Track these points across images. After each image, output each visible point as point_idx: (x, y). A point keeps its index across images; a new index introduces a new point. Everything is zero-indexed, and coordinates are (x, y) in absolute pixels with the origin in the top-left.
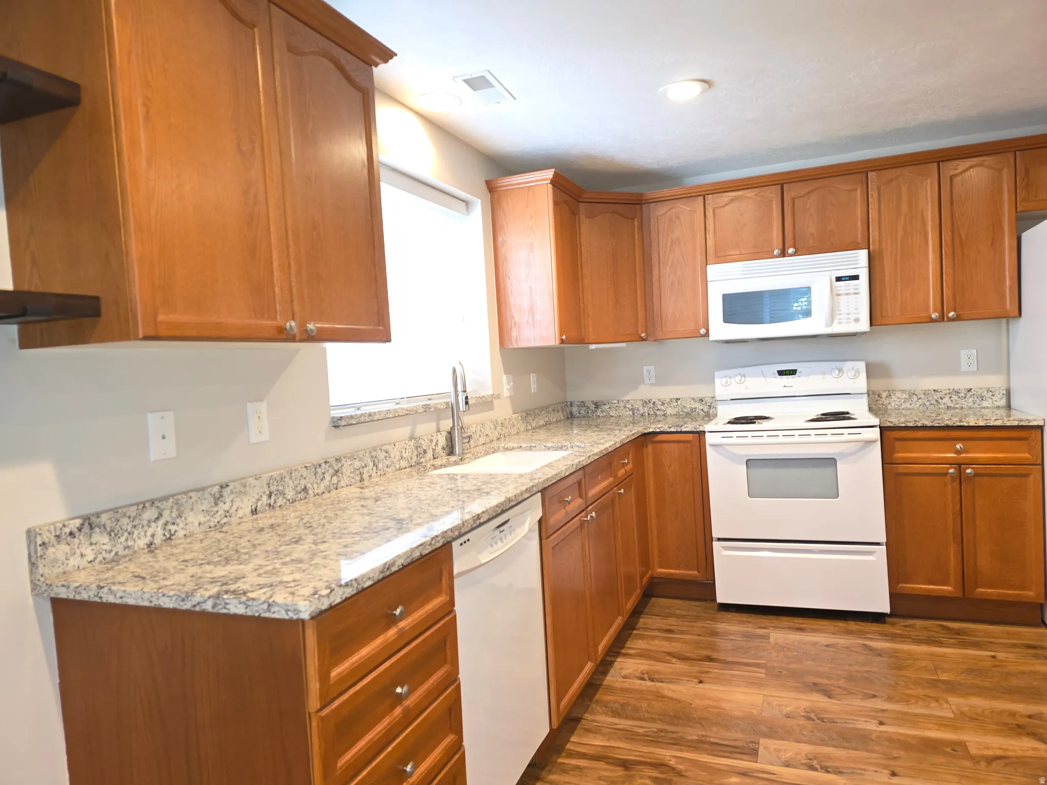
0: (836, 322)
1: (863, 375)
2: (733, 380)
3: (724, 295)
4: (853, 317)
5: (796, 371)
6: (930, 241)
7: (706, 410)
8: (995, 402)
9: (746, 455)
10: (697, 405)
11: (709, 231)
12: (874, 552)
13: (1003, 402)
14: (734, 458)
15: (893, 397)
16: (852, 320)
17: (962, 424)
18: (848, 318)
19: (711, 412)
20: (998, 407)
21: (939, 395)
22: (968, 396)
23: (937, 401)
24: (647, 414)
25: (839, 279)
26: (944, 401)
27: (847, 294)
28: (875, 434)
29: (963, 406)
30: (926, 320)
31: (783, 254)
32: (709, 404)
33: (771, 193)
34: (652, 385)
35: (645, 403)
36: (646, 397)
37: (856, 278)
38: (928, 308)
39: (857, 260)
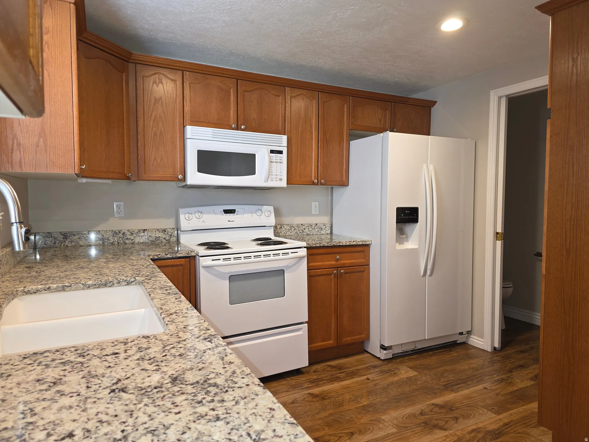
0: (270, 179)
1: (273, 215)
2: (193, 215)
3: (198, 151)
4: (279, 177)
5: (235, 210)
6: (314, 137)
7: (167, 238)
8: (326, 231)
9: (230, 272)
10: (160, 235)
11: (186, 101)
12: (301, 329)
13: (329, 232)
14: (221, 276)
15: (283, 228)
16: (278, 179)
17: (340, 244)
18: (276, 178)
19: (172, 240)
20: (327, 234)
21: (304, 227)
22: (316, 228)
23: (302, 230)
24: (116, 243)
25: (272, 152)
26: (306, 231)
27: (276, 162)
28: (303, 252)
29: (314, 233)
30: (310, 183)
31: (238, 128)
32: (170, 234)
33: (230, 83)
34: (121, 218)
35: (115, 233)
36: (116, 229)
37: (281, 152)
38: (311, 177)
39: (282, 141)
